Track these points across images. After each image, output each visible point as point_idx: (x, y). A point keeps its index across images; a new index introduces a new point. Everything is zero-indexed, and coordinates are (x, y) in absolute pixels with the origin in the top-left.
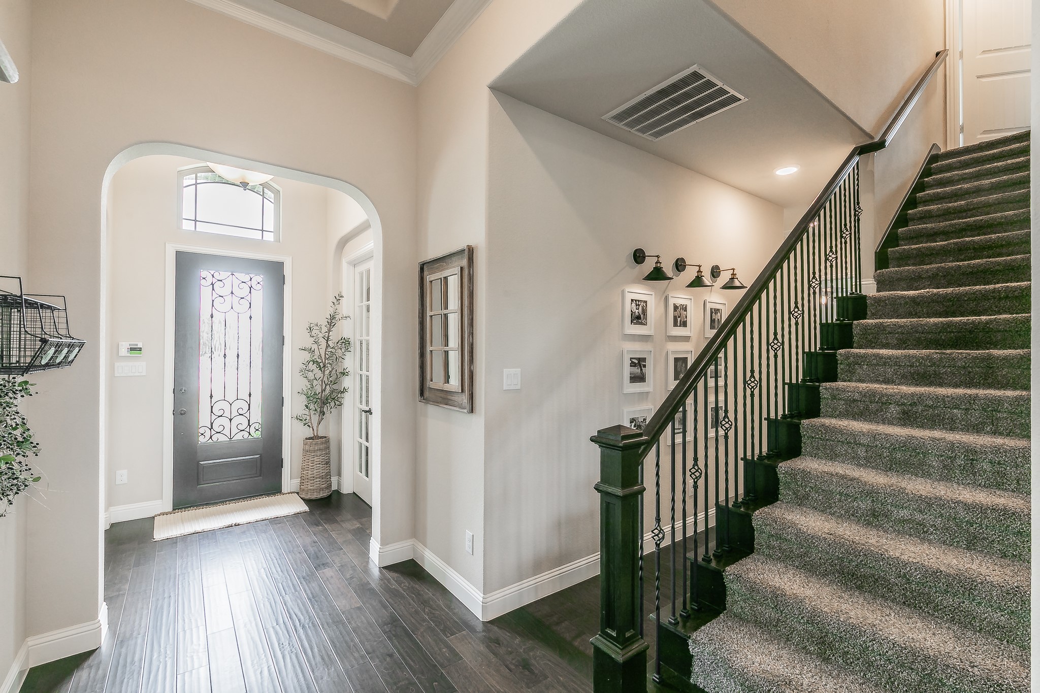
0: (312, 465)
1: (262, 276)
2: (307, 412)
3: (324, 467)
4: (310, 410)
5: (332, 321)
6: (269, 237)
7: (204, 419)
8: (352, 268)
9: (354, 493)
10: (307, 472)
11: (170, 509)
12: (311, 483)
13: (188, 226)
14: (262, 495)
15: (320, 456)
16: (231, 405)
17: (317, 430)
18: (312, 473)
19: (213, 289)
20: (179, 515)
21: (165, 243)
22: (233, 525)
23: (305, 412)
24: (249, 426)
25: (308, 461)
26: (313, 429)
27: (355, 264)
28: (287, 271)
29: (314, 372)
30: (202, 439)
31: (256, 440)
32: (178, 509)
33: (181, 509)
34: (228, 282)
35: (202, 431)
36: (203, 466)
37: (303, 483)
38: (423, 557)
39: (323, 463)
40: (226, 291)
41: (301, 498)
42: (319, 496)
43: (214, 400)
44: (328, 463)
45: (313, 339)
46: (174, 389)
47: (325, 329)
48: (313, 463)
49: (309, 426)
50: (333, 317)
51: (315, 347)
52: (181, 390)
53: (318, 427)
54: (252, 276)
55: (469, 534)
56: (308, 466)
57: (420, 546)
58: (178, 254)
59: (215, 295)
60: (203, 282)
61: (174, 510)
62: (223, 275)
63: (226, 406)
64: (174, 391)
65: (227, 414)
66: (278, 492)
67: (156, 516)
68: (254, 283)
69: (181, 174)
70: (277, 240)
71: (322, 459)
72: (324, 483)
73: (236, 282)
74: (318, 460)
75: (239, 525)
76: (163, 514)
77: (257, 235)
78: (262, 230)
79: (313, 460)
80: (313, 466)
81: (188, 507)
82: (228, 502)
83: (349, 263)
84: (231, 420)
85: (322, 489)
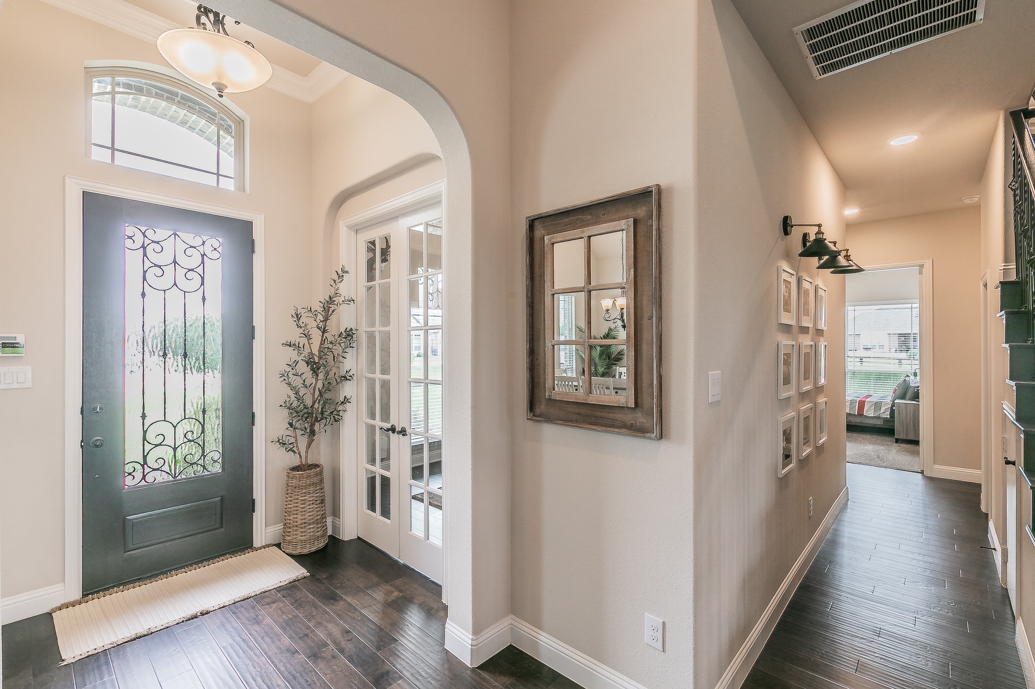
0: (302, 506)
1: (220, 240)
2: (290, 432)
3: (319, 507)
4: (295, 428)
5: (329, 306)
6: (228, 185)
7: (133, 451)
8: (353, 234)
9: (359, 538)
10: (295, 516)
11: (77, 594)
12: (302, 532)
13: (103, 156)
14: (225, 554)
15: (314, 492)
16: (175, 427)
17: (306, 457)
18: (303, 517)
19: (145, 255)
20: (96, 604)
21: (64, 178)
22: (199, 614)
23: (289, 433)
24: (202, 457)
25: (296, 501)
26: (300, 456)
27: (357, 229)
28: (258, 234)
29: (304, 376)
30: (129, 481)
31: (214, 478)
32: (92, 594)
33: (98, 592)
34: (168, 245)
35: (129, 468)
36: (133, 524)
37: (289, 532)
38: (535, 644)
39: (318, 502)
40: (165, 258)
41: (287, 554)
42: (313, 549)
43: (148, 422)
44: (323, 501)
45: (301, 330)
46: (82, 408)
47: (320, 317)
48: (304, 504)
49: (294, 452)
50: (331, 300)
51: (304, 341)
52: (95, 409)
53: (307, 452)
54: (205, 238)
55: (652, 620)
56: (297, 509)
57: (526, 628)
58: (87, 197)
59: (148, 264)
60: (128, 243)
61: (84, 596)
62: (161, 233)
63: (167, 429)
64: (82, 413)
65: (169, 441)
66: (247, 548)
67: (54, 610)
68: (208, 249)
69: (91, 73)
70: (241, 188)
71: (317, 497)
72: (319, 529)
73: (181, 247)
74: (311, 499)
75: (207, 613)
76: (67, 605)
77: (211, 180)
78: (218, 175)
79: (304, 500)
80: (304, 508)
81: (108, 589)
82: (173, 572)
83: (350, 227)
84: (175, 449)
85: (318, 538)
